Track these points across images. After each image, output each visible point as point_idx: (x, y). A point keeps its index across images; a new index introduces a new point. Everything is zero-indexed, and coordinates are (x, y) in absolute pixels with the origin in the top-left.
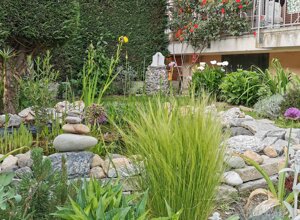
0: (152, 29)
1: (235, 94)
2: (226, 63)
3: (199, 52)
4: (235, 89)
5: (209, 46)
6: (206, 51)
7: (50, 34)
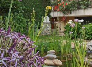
0: (43, 6)
1: (89, 35)
2: (82, 21)
3: (66, 16)
4: (89, 32)
5: (71, 13)
6: (70, 15)
7: (6, 6)
